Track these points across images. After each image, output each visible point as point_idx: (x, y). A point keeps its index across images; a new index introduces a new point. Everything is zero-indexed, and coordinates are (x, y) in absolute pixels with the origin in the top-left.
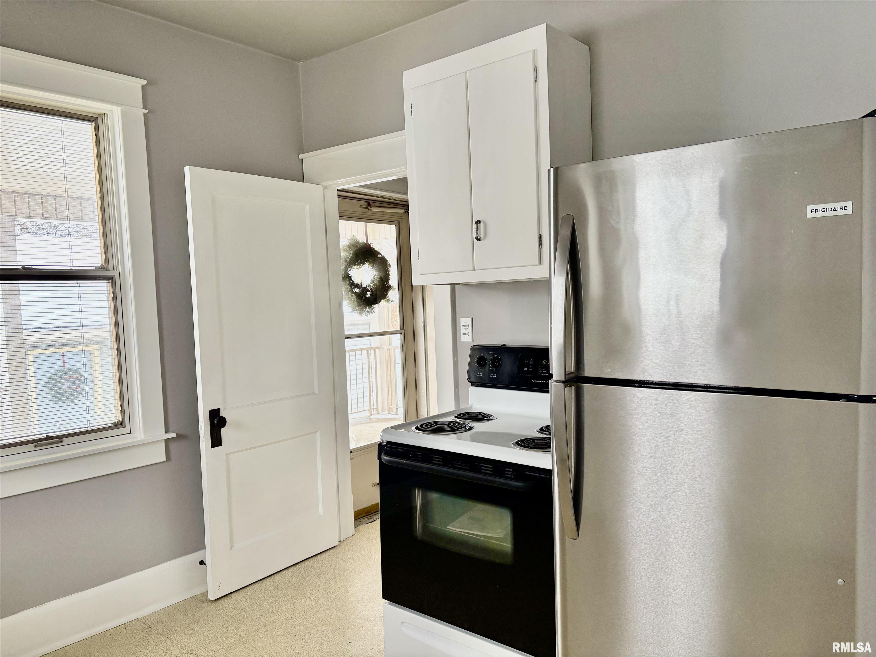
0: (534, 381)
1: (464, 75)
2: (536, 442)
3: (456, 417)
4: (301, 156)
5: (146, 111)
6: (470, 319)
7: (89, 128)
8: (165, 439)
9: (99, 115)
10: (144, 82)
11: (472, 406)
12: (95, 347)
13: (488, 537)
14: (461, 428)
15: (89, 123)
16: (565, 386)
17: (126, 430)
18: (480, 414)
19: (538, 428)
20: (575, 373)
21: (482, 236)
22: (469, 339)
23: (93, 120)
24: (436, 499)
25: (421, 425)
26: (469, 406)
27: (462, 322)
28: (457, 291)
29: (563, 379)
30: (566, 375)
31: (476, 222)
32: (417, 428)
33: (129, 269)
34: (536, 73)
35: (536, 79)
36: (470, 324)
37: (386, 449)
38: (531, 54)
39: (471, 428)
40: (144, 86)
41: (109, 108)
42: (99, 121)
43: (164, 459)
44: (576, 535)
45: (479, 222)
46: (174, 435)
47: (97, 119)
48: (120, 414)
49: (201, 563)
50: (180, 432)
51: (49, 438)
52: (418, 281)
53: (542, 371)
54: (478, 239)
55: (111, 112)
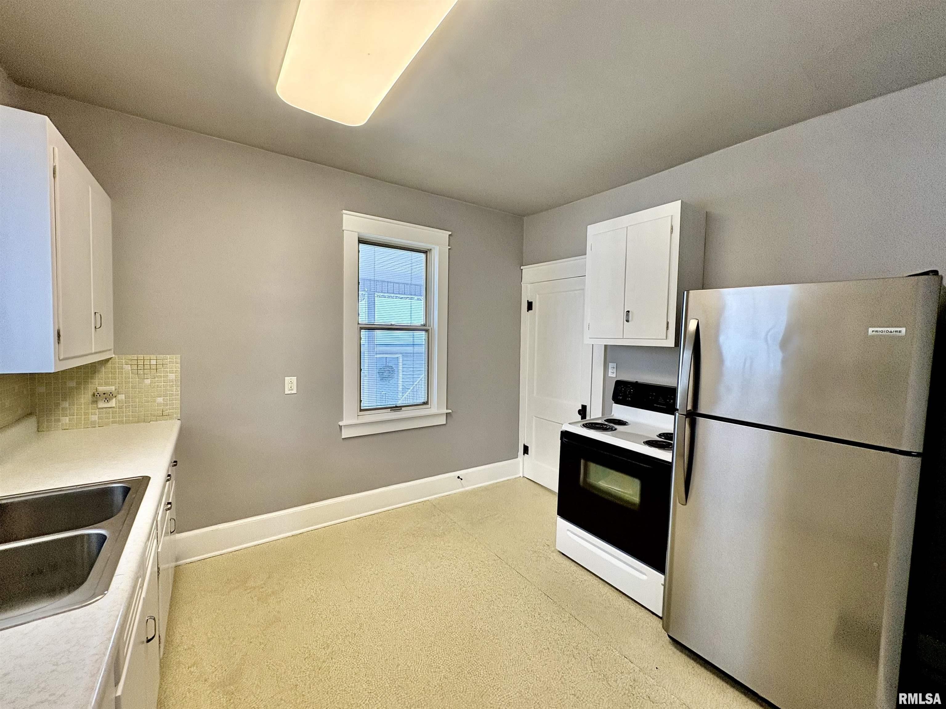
0: (655, 406)
1: (626, 229)
2: (658, 443)
3: (605, 421)
4: (522, 268)
5: (450, 247)
6: (616, 364)
7: (423, 256)
8: (446, 413)
9: (428, 250)
10: (450, 233)
14: (609, 428)
16: (686, 418)
17: (428, 406)
18: (620, 420)
19: (658, 434)
20: (692, 411)
21: (630, 319)
22: (614, 375)
23: (425, 252)
24: (593, 467)
25: (586, 424)
26: (612, 414)
27: (611, 365)
28: (608, 348)
29: (685, 413)
30: (687, 411)
31: (627, 311)
32: (583, 425)
33: (436, 326)
34: (672, 229)
35: (672, 232)
36: (615, 367)
37: (565, 435)
38: (670, 218)
39: (616, 429)
40: (449, 235)
41: (433, 246)
42: (428, 252)
43: (445, 423)
44: (684, 503)
45: (628, 312)
46: (450, 411)
47: (427, 251)
48: (426, 398)
49: (459, 477)
50: (454, 410)
51: (396, 407)
52: (588, 341)
53: (661, 400)
54: (627, 321)
55: (434, 248)
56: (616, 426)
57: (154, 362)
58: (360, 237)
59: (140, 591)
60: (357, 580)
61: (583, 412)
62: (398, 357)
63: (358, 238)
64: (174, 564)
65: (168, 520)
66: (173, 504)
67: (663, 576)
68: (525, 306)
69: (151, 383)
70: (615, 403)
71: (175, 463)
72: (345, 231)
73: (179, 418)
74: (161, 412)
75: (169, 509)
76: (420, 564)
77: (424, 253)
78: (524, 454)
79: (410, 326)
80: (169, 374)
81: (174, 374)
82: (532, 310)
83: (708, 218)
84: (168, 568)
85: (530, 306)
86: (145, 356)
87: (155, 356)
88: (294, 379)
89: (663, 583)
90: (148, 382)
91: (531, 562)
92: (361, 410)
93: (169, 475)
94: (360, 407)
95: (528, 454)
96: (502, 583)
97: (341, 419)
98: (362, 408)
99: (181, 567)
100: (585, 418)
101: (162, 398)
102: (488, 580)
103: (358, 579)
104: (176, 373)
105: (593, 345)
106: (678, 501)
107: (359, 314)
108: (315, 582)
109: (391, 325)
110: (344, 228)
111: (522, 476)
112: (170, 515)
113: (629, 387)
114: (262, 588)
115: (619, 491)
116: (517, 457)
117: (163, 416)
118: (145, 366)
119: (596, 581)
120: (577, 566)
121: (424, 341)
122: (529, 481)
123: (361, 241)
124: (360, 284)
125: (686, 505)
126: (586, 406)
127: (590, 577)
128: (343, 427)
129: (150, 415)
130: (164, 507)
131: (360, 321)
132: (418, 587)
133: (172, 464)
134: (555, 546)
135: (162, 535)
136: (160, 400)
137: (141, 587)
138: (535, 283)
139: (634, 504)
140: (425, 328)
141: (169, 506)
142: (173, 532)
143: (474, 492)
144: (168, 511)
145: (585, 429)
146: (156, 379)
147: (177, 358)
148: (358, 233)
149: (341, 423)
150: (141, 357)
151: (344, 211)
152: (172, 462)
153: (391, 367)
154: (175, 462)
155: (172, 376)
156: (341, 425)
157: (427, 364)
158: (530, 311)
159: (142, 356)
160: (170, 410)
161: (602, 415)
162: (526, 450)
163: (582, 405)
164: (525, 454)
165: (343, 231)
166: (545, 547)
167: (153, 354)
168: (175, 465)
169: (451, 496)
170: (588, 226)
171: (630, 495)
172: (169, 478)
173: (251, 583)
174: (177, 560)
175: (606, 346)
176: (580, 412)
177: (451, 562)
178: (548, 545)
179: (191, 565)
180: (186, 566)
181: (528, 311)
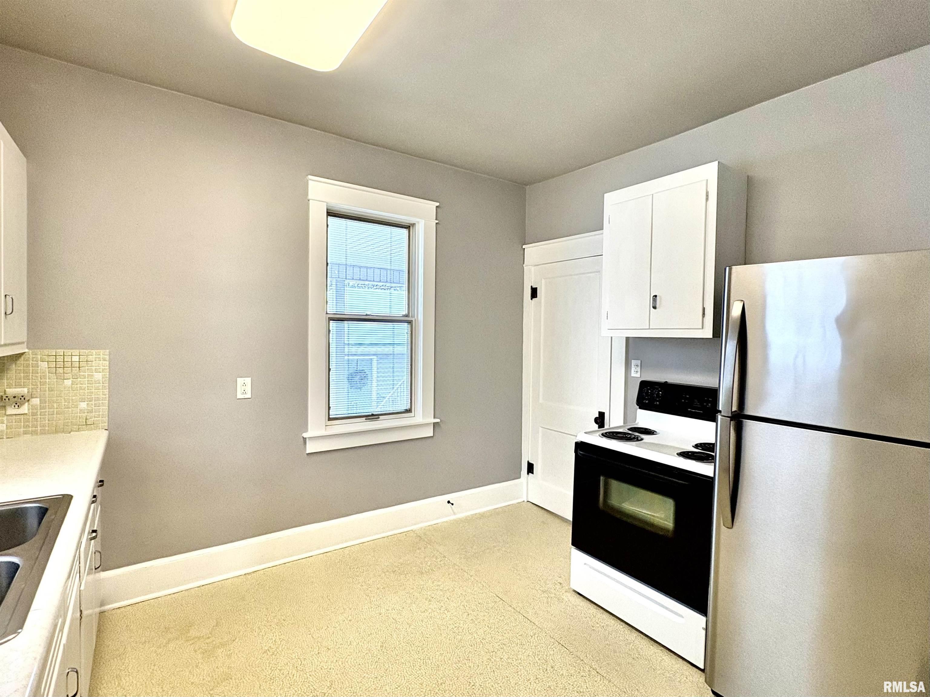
0: (689, 410)
1: (651, 196)
2: (695, 454)
3: (628, 429)
4: (524, 247)
5: (437, 221)
6: (640, 361)
7: (405, 231)
8: (434, 423)
9: (411, 224)
10: (438, 204)
11: (638, 423)
12: (375, 357)
13: (654, 516)
14: (634, 438)
15: (405, 229)
16: (731, 420)
17: (412, 414)
18: (646, 429)
19: (694, 444)
20: (738, 412)
21: (657, 306)
22: (638, 375)
23: (408, 227)
24: (615, 484)
25: (606, 433)
26: (637, 422)
27: (634, 362)
28: (630, 341)
29: (730, 415)
30: (732, 412)
31: (654, 296)
32: (602, 434)
33: (421, 317)
34: (707, 196)
35: (707, 199)
36: (639, 365)
37: (580, 446)
38: (705, 183)
39: (642, 439)
40: (437, 207)
41: (418, 220)
42: (411, 228)
43: (432, 435)
44: (730, 525)
45: (656, 296)
46: (438, 420)
47: (410, 226)
48: (409, 405)
49: (449, 502)
50: (442, 419)
51: (373, 415)
52: (606, 333)
53: (697, 403)
54: (655, 308)
55: (418, 222)
56: (643, 436)
57: (75, 359)
58: (328, 207)
59: (60, 635)
60: (326, 627)
61: (600, 420)
62: (371, 359)
63: (327, 210)
64: (98, 610)
65: (92, 552)
66: (99, 532)
67: (704, 619)
68: (528, 293)
69: (72, 384)
70: (640, 408)
71: (102, 483)
72: (310, 201)
73: (107, 428)
74: (84, 420)
75: (94, 538)
76: (403, 608)
77: (405, 228)
78: (528, 474)
79: (390, 316)
80: (94, 374)
81: (101, 374)
82: (536, 297)
83: (750, 182)
84: (91, 615)
85: (534, 293)
86: (65, 351)
87: (78, 351)
88: (248, 381)
89: (705, 627)
90: (68, 383)
91: (540, 604)
92: (330, 419)
93: (95, 496)
94: (329, 415)
95: (533, 473)
96: (506, 630)
97: (306, 430)
98: (331, 417)
99: (106, 613)
100: (603, 427)
101: (86, 403)
102: (488, 626)
103: (328, 627)
104: (103, 372)
105: (612, 337)
106: (722, 524)
107: (327, 302)
108: (274, 630)
109: (367, 315)
110: (310, 197)
111: (526, 501)
112: (95, 548)
113: (657, 389)
114: (209, 638)
115: (648, 514)
116: (519, 477)
117: (87, 425)
118: (65, 363)
119: (621, 627)
120: (596, 609)
121: (406, 334)
122: (535, 508)
123: (331, 213)
124: (329, 265)
125: (732, 528)
126: (604, 413)
127: (613, 622)
128: (307, 439)
129: (70, 424)
130: (87, 537)
131: (328, 310)
132: (402, 636)
133: (97, 484)
134: (569, 584)
135: (85, 570)
136: (83, 405)
137: (62, 630)
138: (540, 265)
139: (666, 530)
140: (407, 320)
141: (94, 534)
142: (98, 568)
143: (468, 520)
144: (93, 541)
145: (604, 439)
146: (79, 379)
147: (104, 354)
148: (327, 203)
149: (305, 435)
150: (61, 352)
151: (310, 177)
152: (97, 483)
153: (363, 370)
154: (101, 481)
155: (98, 376)
156: (305, 437)
157: (410, 364)
158: (533, 299)
159: (62, 350)
160: (95, 417)
161: (624, 423)
162: (530, 468)
163: (599, 412)
164: (530, 474)
165: (309, 200)
166: (556, 586)
167: (75, 349)
168: (101, 486)
169: (439, 525)
170: (605, 195)
171: (661, 519)
172: (94, 499)
173: (193, 633)
174: (102, 604)
175: (627, 339)
176: (596, 420)
177: (442, 604)
178: (561, 584)
179: (119, 611)
180: (114, 612)
181: (532, 299)
